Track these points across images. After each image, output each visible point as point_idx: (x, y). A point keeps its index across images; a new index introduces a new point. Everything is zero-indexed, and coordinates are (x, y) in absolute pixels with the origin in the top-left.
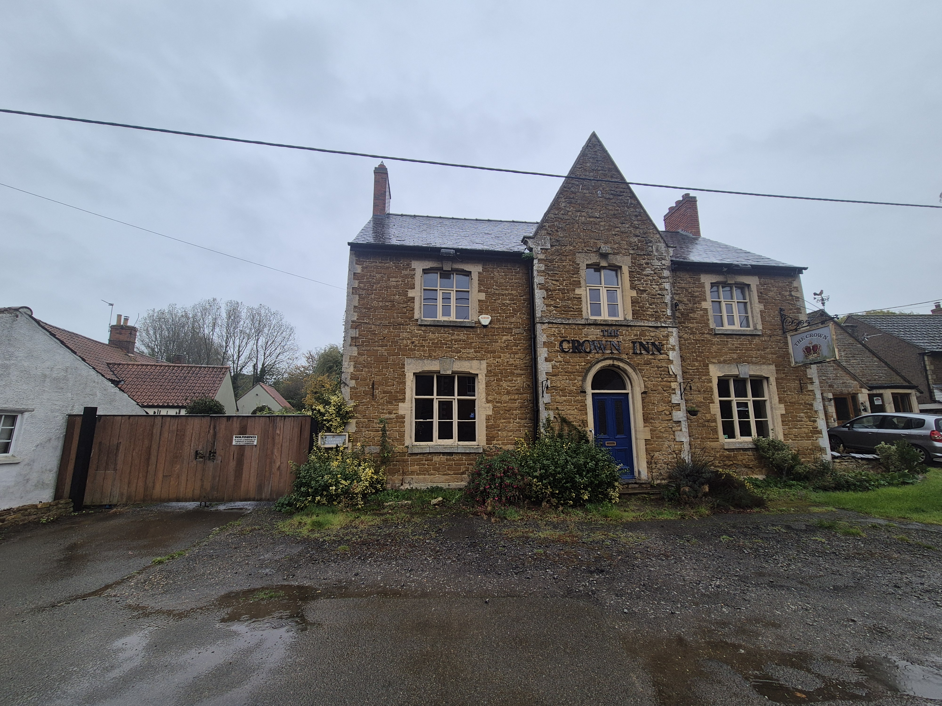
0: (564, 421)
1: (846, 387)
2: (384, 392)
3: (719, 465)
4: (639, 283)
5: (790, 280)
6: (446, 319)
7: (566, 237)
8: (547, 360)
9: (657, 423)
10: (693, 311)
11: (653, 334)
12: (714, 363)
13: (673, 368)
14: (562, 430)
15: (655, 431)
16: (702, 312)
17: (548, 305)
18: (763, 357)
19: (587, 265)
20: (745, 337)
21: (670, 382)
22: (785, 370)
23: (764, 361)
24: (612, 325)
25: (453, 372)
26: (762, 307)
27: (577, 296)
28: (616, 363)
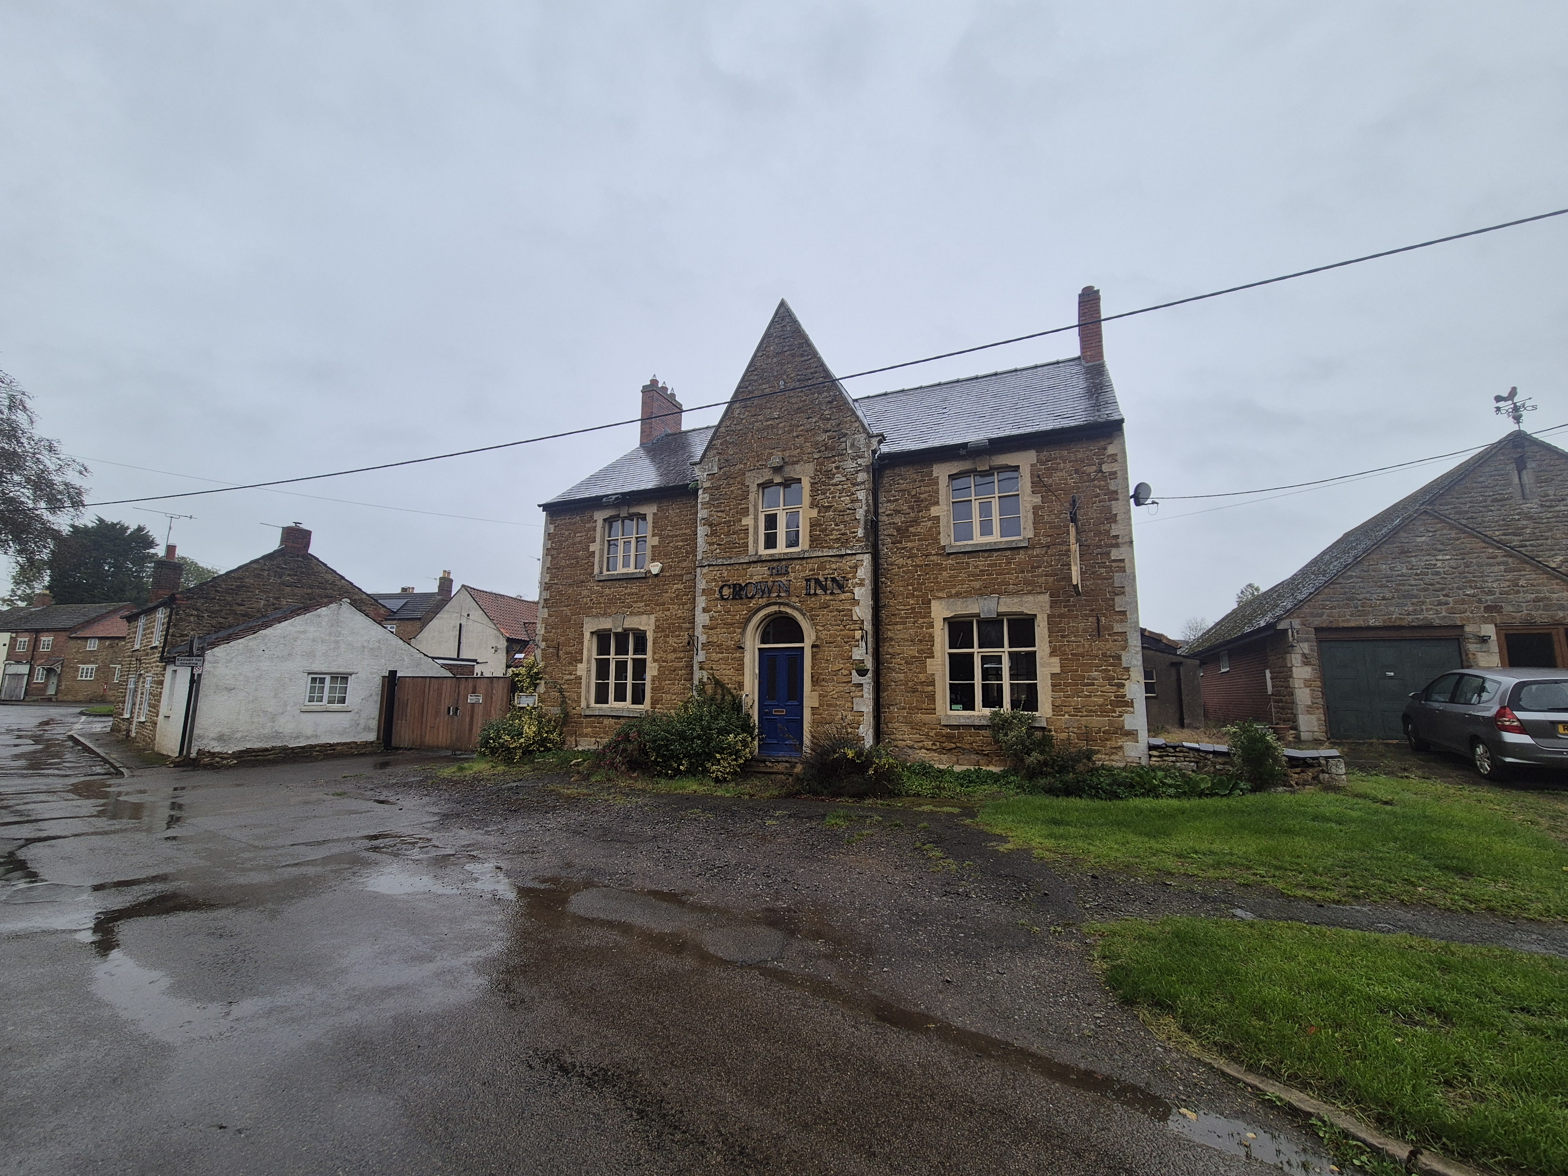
0: (718, 683)
2: (567, 653)
3: (934, 747)
4: (823, 497)
5: (1103, 443)
6: (625, 571)
7: (737, 453)
8: (705, 610)
9: (830, 687)
10: (916, 522)
11: (834, 566)
12: (941, 598)
13: (858, 611)
14: (715, 693)
15: (827, 696)
16: (929, 524)
17: (711, 544)
18: (1027, 582)
19: (758, 485)
20: (999, 553)
21: (853, 630)
22: (1069, 601)
23: (1030, 588)
24: (779, 560)
25: (625, 630)
26: (1037, 500)
27: (743, 528)
28: (782, 609)
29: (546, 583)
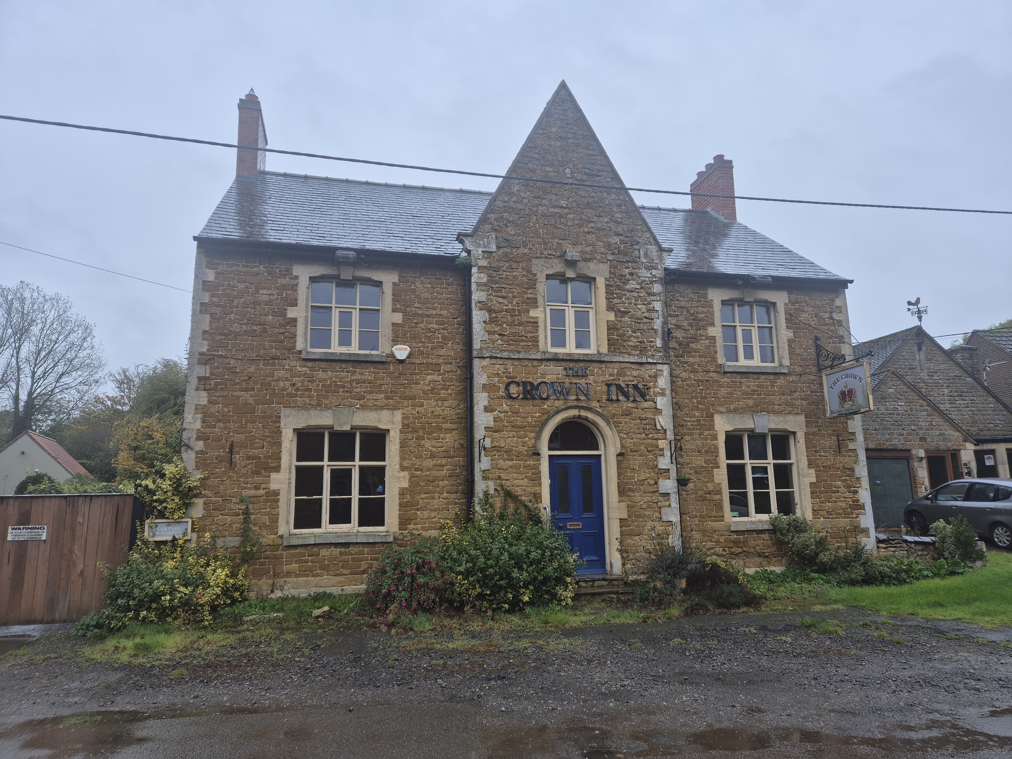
0: (509, 495)
1: (944, 440)
2: (249, 458)
3: (724, 553)
4: (619, 301)
5: (832, 296)
6: (344, 350)
7: (519, 235)
8: (487, 409)
9: (637, 496)
10: (694, 339)
11: (635, 373)
12: (721, 413)
13: (661, 421)
14: (505, 507)
15: (634, 507)
16: (707, 342)
17: (490, 333)
18: (788, 404)
19: (547, 275)
20: (765, 376)
21: (657, 439)
22: (817, 422)
23: (790, 409)
24: (579, 361)
25: (353, 428)
26: (790, 334)
27: (532, 320)
28: (583, 413)
29: (201, 354)
